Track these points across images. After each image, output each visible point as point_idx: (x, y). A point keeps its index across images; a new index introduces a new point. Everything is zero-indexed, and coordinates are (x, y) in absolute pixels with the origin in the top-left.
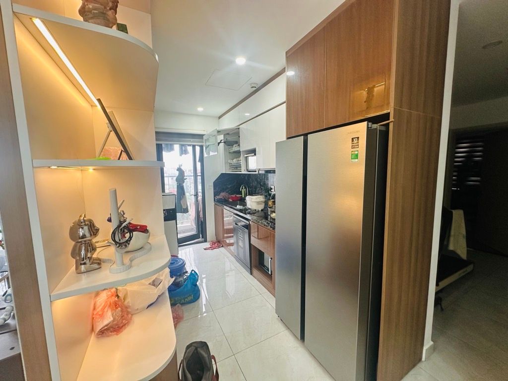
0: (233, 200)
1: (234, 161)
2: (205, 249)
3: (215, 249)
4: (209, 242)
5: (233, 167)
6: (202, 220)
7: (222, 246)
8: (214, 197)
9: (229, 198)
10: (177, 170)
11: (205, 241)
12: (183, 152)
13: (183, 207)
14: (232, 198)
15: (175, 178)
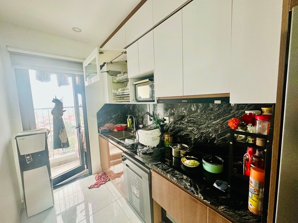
0: (118, 130)
1: (119, 90)
2: (90, 188)
3: (101, 185)
4: (94, 174)
5: (118, 97)
6: (86, 151)
7: (109, 180)
8: (98, 128)
9: (114, 128)
10: (53, 101)
11: (91, 174)
12: (62, 82)
13: (62, 142)
14: (117, 128)
15: (50, 110)
